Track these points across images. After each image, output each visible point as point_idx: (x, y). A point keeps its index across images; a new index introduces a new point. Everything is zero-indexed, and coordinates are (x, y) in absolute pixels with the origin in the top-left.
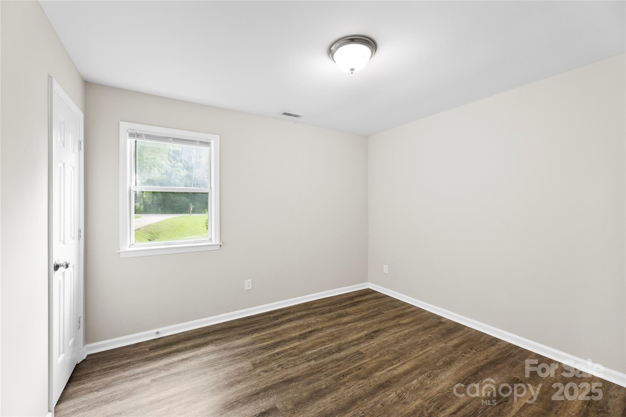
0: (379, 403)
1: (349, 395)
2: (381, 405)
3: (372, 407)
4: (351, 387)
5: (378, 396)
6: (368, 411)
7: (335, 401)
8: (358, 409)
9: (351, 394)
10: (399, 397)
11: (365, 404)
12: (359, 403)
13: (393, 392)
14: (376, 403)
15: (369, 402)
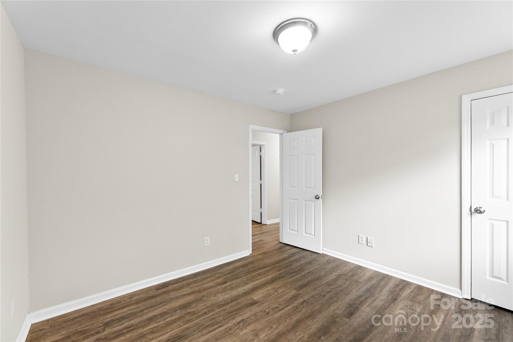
0: (274, 328)
1: (299, 333)
2: (272, 328)
3: (279, 325)
4: (298, 340)
5: (275, 334)
6: (282, 322)
7: (308, 327)
8: (290, 323)
9: (297, 334)
10: (257, 334)
11: (285, 327)
12: (289, 327)
13: (261, 339)
14: (277, 328)
15: (282, 328)
